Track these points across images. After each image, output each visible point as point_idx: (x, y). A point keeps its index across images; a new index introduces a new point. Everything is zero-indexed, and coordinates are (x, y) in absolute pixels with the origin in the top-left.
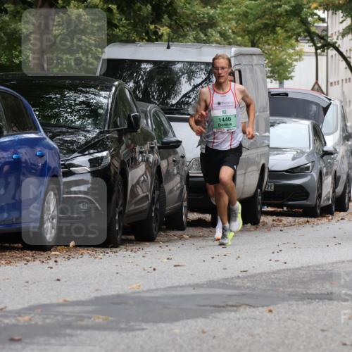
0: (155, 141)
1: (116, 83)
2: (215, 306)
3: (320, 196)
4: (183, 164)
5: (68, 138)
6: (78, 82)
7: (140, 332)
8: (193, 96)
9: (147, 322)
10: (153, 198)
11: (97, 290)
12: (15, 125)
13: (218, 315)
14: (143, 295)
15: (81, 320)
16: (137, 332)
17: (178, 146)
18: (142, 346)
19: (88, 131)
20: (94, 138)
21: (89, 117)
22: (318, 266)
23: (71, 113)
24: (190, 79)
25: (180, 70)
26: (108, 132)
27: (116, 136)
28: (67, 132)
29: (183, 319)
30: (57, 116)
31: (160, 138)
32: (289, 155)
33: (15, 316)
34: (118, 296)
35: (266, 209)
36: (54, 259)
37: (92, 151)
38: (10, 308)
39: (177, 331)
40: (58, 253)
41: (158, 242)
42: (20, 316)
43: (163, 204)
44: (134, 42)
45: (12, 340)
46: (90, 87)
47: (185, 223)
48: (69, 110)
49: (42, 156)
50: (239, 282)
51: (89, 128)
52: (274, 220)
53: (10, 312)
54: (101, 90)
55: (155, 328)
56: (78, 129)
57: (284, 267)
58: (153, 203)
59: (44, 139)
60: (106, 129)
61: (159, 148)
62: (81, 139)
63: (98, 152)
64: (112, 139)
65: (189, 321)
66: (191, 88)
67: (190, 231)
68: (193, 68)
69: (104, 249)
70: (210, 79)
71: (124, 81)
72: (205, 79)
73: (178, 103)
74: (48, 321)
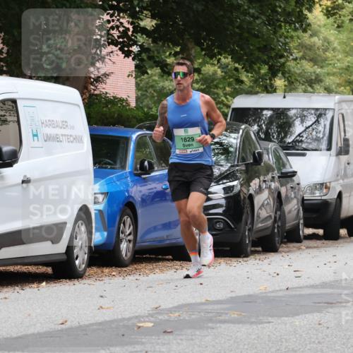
0: (276, 171)
1: (243, 127)
2: (328, 303)
4: (299, 190)
7: (267, 325)
8: (305, 136)
9: (272, 316)
10: (275, 217)
11: (232, 292)
12: (164, 162)
13: (330, 310)
14: (269, 295)
15: (220, 316)
16: (265, 325)
17: (294, 176)
18: (269, 336)
19: (222, 166)
20: (227, 170)
21: (222, 154)
24: (302, 122)
25: (295, 115)
26: (237, 166)
27: (243, 168)
29: (302, 313)
31: (279, 169)
33: (167, 314)
34: (249, 296)
37: (225, 181)
38: (163, 307)
39: (297, 323)
41: (281, 252)
42: (171, 313)
43: (284, 222)
44: (256, 93)
45: (165, 332)
47: (302, 237)
51: (222, 162)
53: (163, 310)
54: (231, 132)
55: (279, 321)
58: (275, 221)
60: (236, 163)
61: (279, 177)
62: (217, 172)
63: (230, 182)
64: (241, 171)
65: (307, 315)
66: (303, 129)
67: (306, 243)
68: (305, 113)
69: (238, 259)
70: (318, 122)
71: (249, 125)
72: (315, 122)
73: (293, 141)
74: (193, 317)
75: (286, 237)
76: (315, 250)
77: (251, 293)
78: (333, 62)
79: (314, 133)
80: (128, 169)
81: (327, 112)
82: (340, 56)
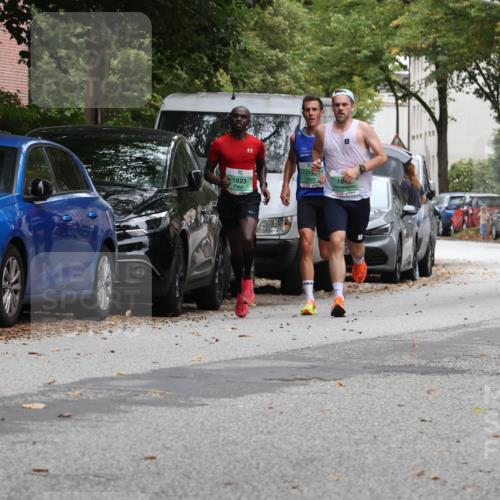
1: (176, 137)
2: (283, 380)
3: (399, 260)
5: (123, 198)
6: (134, 136)
7: (200, 408)
9: (208, 397)
11: (154, 363)
12: (65, 183)
13: (286, 389)
14: (204, 367)
15: (137, 395)
18: (202, 423)
19: (145, 190)
20: (151, 198)
21: (146, 174)
23: (126, 170)
24: (257, 132)
26: (167, 191)
27: (175, 195)
28: (123, 191)
29: (247, 393)
30: (111, 173)
33: (64, 391)
34: (177, 369)
36: (108, 329)
37: (149, 212)
38: (59, 382)
39: (241, 406)
40: (113, 322)
41: (222, 310)
42: (70, 390)
44: (195, 91)
45: (60, 416)
46: (147, 142)
48: (124, 167)
49: (94, 217)
50: (309, 354)
51: (147, 186)
52: (349, 287)
53: (59, 386)
54: (159, 144)
55: (217, 403)
57: (359, 337)
58: (216, 268)
59: (97, 198)
60: (165, 187)
62: (137, 198)
63: (156, 213)
64: (171, 199)
65: (254, 396)
68: (261, 120)
69: (163, 318)
70: (278, 133)
71: (185, 135)
72: (274, 133)
75: (230, 290)
76: (269, 308)
77: (181, 365)
78: (300, 52)
79: (272, 148)
80: (16, 193)
81: (291, 119)
82: (310, 44)
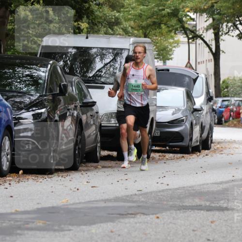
0: (78, 102)
1: (51, 62)
3: (191, 139)
4: (97, 118)
6: (25, 61)
7: (68, 232)
8: (104, 71)
9: (73, 225)
10: (77, 141)
11: (38, 204)
13: (122, 220)
14: (70, 207)
15: (27, 224)
16: (66, 232)
17: (94, 105)
19: (32, 95)
20: (35, 100)
21: (32, 85)
22: (190, 187)
23: (20, 82)
24: (102, 59)
25: (95, 53)
26: (45, 96)
27: (51, 98)
28: (17, 95)
29: (98, 223)
30: (10, 84)
31: (81, 100)
32: (170, 112)
34: (53, 207)
35: (154, 148)
36: (8, 182)
37: (34, 109)
39: (94, 231)
40: (11, 178)
41: (80, 171)
43: (84, 145)
46: (33, 65)
47: (99, 158)
48: (19, 81)
50: (136, 198)
51: (33, 93)
52: (160, 156)
55: (78, 229)
56: (24, 94)
57: (167, 187)
58: (77, 144)
59: (2, 100)
60: (44, 93)
61: (81, 106)
62: (27, 100)
63: (39, 109)
64: (48, 100)
65: (102, 224)
66: (102, 65)
67: (102, 163)
68: (104, 52)
69: (43, 176)
70: (115, 60)
71: (56, 60)
72: (113, 60)
73: (93, 76)
74: (4, 224)
75: (85, 158)
76: (110, 169)
77: (55, 205)
78: (127, 9)
79: (112, 69)
81: (123, 51)
82: (134, 5)
